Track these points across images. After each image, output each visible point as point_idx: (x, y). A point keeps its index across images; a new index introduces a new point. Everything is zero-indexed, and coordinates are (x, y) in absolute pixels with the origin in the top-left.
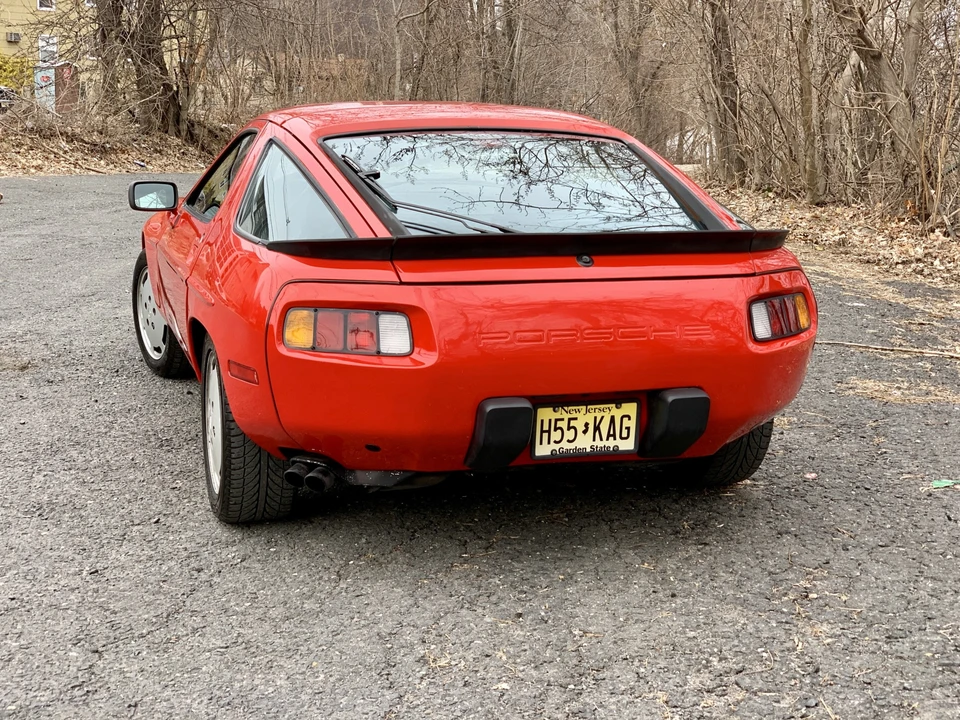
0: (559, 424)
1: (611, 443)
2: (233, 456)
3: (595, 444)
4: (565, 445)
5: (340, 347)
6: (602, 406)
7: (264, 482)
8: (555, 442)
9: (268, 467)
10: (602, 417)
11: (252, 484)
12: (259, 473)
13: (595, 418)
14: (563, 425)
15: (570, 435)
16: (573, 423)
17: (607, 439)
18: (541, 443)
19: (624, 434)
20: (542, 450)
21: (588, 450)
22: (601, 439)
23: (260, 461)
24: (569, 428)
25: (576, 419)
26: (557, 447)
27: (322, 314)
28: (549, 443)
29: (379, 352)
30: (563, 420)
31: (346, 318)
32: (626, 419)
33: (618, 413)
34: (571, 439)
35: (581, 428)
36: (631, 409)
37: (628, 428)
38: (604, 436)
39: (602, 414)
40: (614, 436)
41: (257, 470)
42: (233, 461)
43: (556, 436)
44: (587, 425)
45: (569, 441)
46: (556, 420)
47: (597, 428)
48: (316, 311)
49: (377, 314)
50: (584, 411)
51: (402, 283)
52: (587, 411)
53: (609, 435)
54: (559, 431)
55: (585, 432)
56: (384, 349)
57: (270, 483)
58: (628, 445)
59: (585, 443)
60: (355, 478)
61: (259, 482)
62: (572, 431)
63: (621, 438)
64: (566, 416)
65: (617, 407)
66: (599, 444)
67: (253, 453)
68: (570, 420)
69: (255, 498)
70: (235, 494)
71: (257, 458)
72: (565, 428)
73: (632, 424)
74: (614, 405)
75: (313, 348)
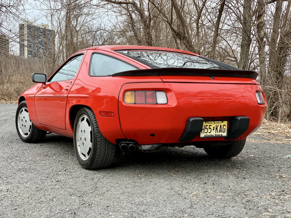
0: (207, 127)
1: (220, 134)
2: (98, 144)
3: (216, 134)
4: (208, 134)
5: (144, 102)
6: (218, 122)
7: (106, 153)
8: (206, 133)
9: (108, 148)
10: (218, 125)
11: (103, 154)
12: (105, 150)
13: (216, 125)
14: (208, 127)
15: (209, 130)
16: (210, 127)
17: (219, 132)
18: (202, 133)
19: (224, 131)
20: (202, 135)
21: (214, 135)
22: (218, 132)
23: (105, 146)
24: (209, 128)
25: (211, 126)
26: (206, 134)
27: (137, 92)
28: (204, 133)
29: (157, 103)
30: (208, 126)
31: (145, 93)
32: (224, 126)
33: (222, 124)
34: (210, 132)
35: (212, 129)
36: (225, 123)
37: (225, 129)
38: (219, 131)
39: (218, 124)
40: (221, 131)
41: (104, 149)
42: (97, 146)
43: (206, 131)
44: (214, 127)
45: (209, 133)
46: (206, 126)
47: (217, 129)
48: (135, 92)
49: (155, 92)
50: (213, 123)
51: (163, 82)
52: (214, 123)
53: (220, 131)
54: (207, 129)
55: (213, 130)
56: (159, 102)
57: (108, 153)
58: (225, 134)
59: (213, 133)
60: (141, 148)
61: (105, 153)
62: (210, 129)
63: (223, 132)
64: (209, 125)
65: (222, 122)
66: (217, 134)
67: (104, 143)
68: (210, 126)
69: (102, 159)
70: (97, 157)
71: (105, 145)
72: (208, 129)
73: (226, 127)
74: (221, 122)
75: (135, 103)
